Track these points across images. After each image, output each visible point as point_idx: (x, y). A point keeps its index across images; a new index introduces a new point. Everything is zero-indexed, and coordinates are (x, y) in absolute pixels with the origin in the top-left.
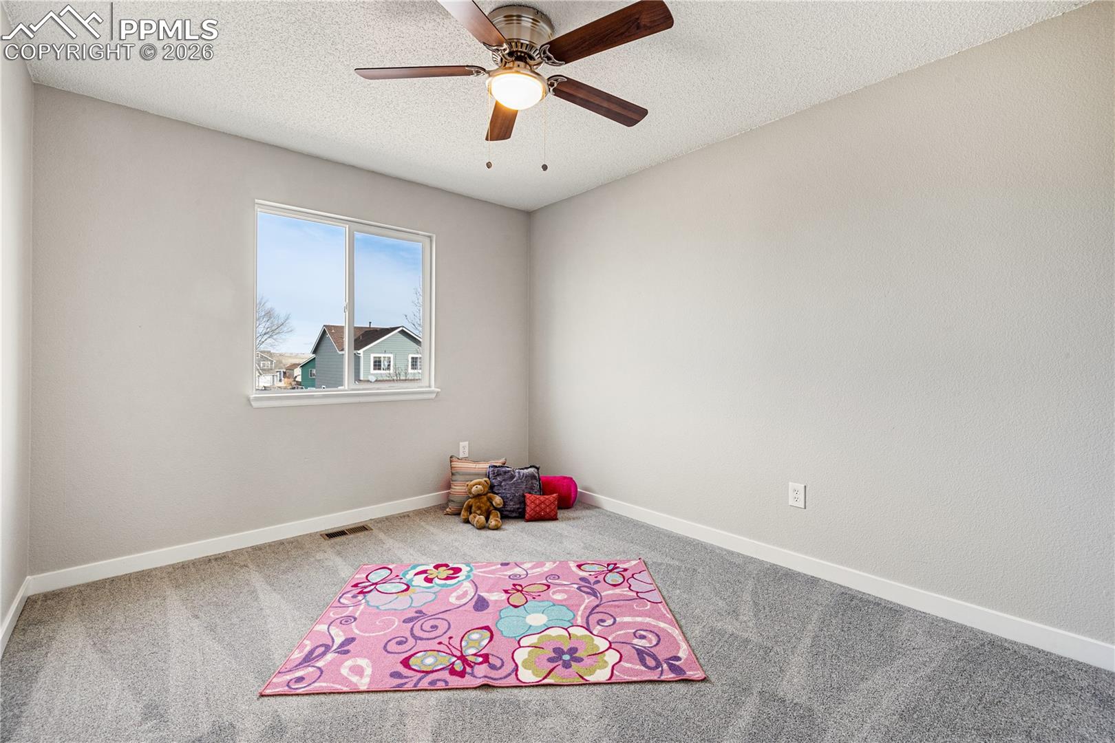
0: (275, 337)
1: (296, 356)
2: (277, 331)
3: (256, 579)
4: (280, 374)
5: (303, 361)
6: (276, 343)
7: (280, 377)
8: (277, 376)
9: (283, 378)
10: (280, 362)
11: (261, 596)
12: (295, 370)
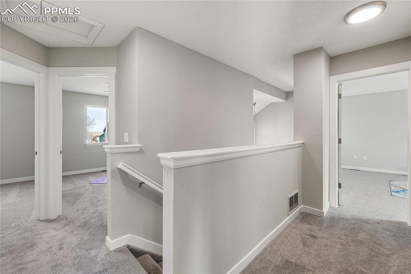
0: (89, 126)
1: (98, 133)
2: (90, 124)
3: (88, 176)
4: (91, 140)
5: (100, 135)
6: (90, 128)
7: (91, 141)
8: (90, 140)
9: (92, 141)
10: (91, 135)
11: (89, 177)
12: (97, 138)
